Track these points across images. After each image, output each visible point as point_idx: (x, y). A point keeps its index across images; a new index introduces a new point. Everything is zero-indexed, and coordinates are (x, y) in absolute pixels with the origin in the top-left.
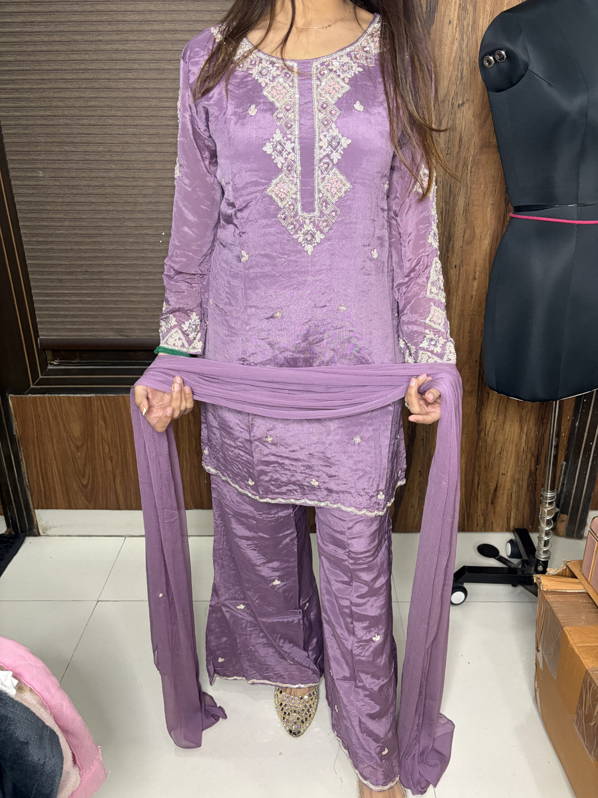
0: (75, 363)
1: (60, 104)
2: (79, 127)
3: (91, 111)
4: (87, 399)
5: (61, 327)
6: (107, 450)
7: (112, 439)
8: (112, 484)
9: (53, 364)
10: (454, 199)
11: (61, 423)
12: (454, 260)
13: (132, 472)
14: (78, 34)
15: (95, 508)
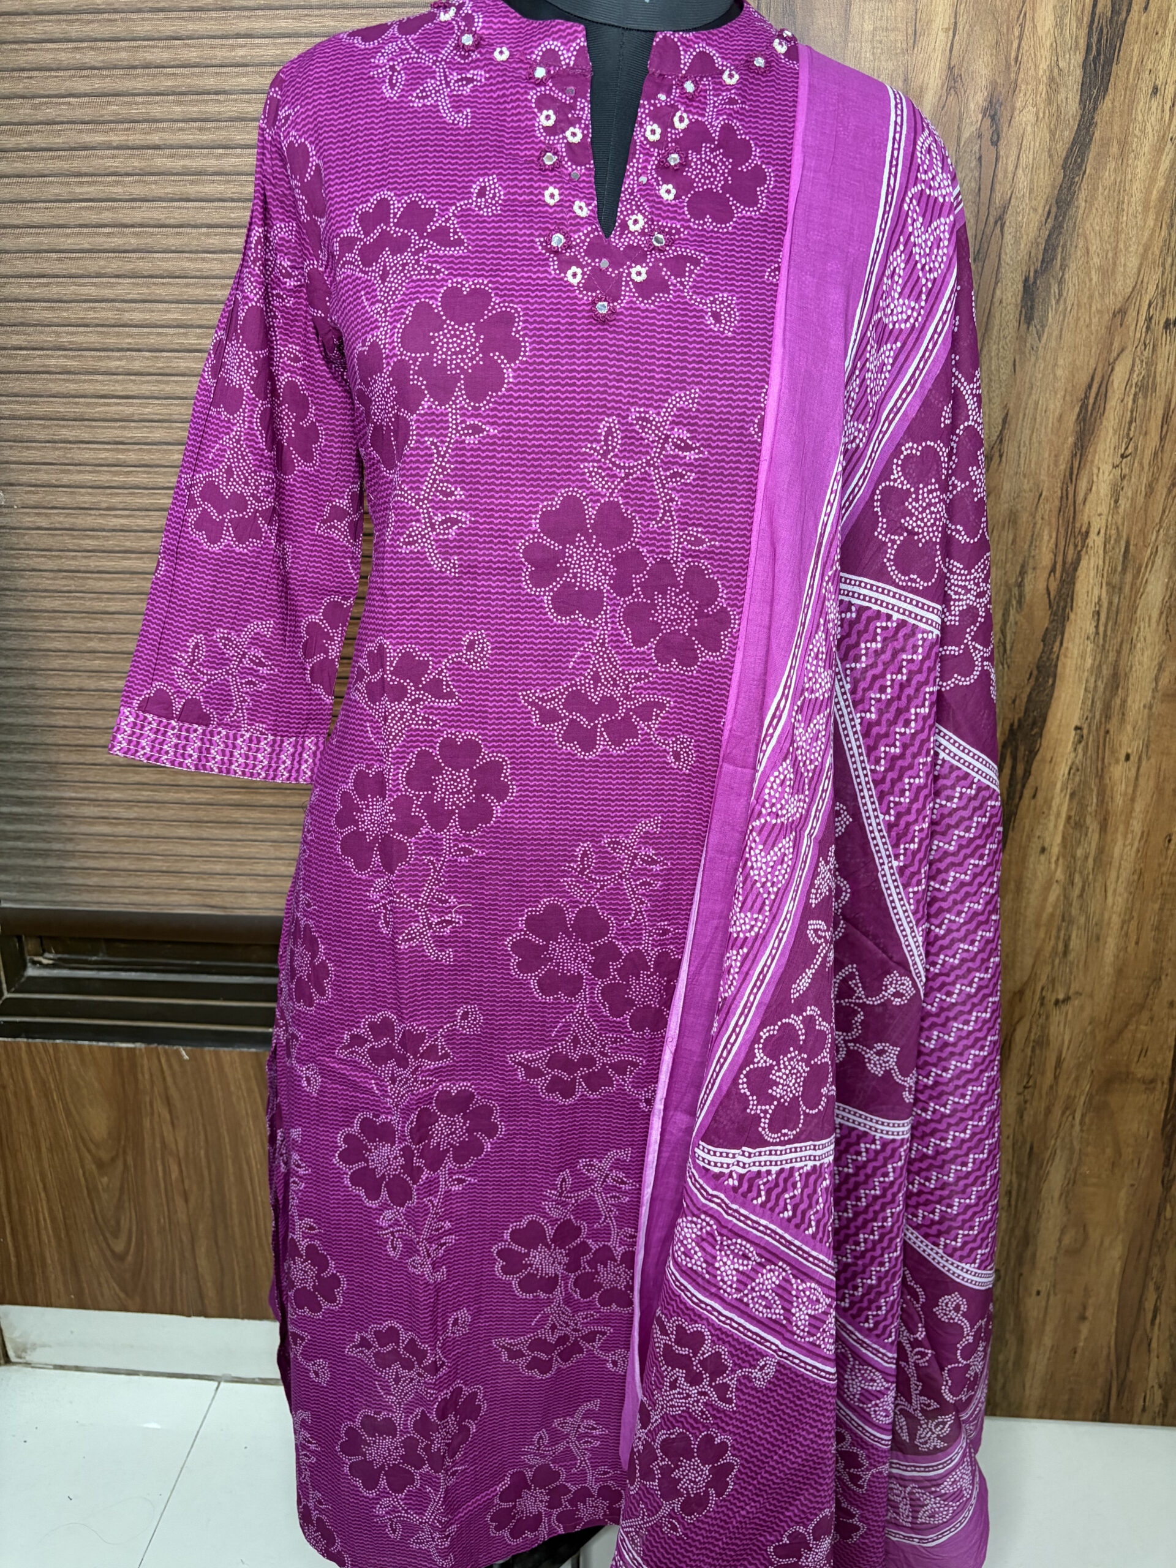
0: (96, 963)
1: (47, 314)
2: (100, 377)
3: (130, 336)
4: (125, 1055)
5: (55, 880)
6: (175, 1175)
7: (186, 1148)
8: (188, 1254)
9: (40, 963)
10: (1136, 576)
11: (60, 1105)
12: (1125, 739)
13: (237, 1230)
14: (95, 131)
15: (143, 1310)
